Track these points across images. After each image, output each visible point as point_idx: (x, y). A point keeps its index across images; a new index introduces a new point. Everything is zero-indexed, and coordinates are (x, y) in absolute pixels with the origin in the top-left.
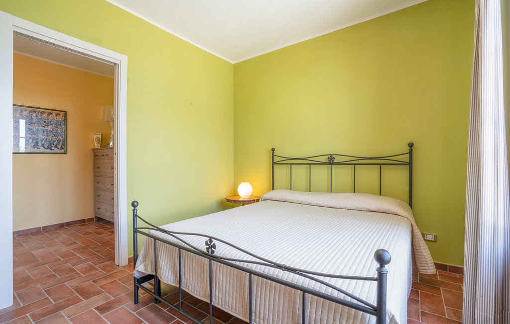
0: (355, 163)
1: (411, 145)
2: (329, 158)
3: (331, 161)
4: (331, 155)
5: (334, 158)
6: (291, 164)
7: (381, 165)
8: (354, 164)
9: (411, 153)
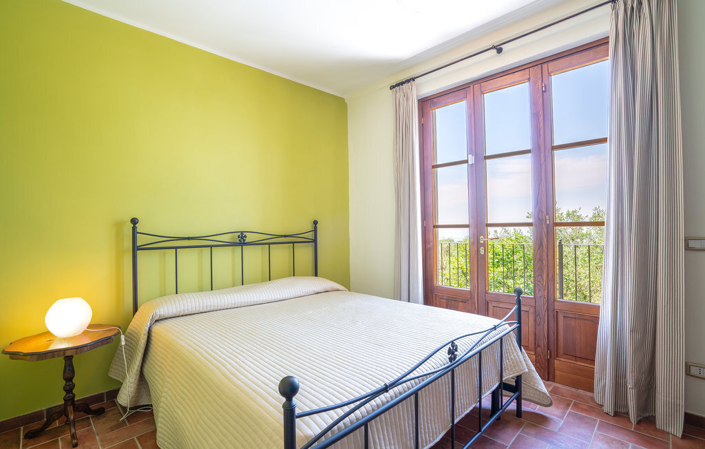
0: (269, 242)
1: (315, 223)
2: (239, 237)
3: (241, 241)
4: (242, 232)
5: (245, 237)
6: (176, 248)
7: (293, 243)
8: (269, 244)
9: (315, 230)
